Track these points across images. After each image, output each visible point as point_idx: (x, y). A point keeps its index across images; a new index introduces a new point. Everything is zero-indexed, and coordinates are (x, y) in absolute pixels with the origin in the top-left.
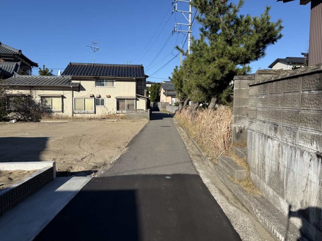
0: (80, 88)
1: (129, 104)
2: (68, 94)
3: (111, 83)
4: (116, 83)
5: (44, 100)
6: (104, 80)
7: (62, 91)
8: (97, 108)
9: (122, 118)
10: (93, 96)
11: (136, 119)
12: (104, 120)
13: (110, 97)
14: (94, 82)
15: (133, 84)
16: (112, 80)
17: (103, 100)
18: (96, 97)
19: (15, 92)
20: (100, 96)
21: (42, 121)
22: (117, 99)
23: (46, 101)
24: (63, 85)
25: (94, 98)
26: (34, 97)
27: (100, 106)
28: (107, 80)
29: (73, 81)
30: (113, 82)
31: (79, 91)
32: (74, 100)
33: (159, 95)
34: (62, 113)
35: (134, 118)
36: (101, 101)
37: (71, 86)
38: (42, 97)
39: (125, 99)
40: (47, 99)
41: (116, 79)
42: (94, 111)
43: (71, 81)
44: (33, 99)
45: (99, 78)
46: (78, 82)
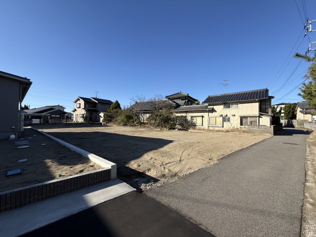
0: (213, 111)
1: (252, 121)
2: (206, 115)
3: (236, 105)
4: (240, 105)
5: (192, 119)
6: (230, 104)
7: (202, 113)
8: (224, 124)
9: (244, 132)
10: (222, 116)
11: (258, 133)
12: (228, 132)
13: (235, 115)
14: (222, 106)
15: (257, 105)
16: (237, 103)
17: (229, 118)
18: (223, 116)
19: (179, 115)
20: (227, 115)
21: (189, 130)
22: (240, 117)
23: (193, 119)
24: (203, 110)
25: (222, 117)
26: (188, 117)
27: (227, 122)
28: (232, 104)
29: (209, 107)
30: (238, 104)
31: (212, 112)
32: (209, 118)
33: (295, 114)
34: (202, 126)
35: (256, 132)
36: (228, 118)
37: (207, 110)
38: (192, 117)
39: (248, 117)
40: (194, 118)
41: (240, 102)
42: (222, 125)
43: (208, 107)
44: (187, 118)
45: (227, 103)
46: (212, 107)
